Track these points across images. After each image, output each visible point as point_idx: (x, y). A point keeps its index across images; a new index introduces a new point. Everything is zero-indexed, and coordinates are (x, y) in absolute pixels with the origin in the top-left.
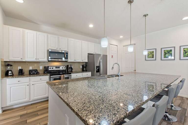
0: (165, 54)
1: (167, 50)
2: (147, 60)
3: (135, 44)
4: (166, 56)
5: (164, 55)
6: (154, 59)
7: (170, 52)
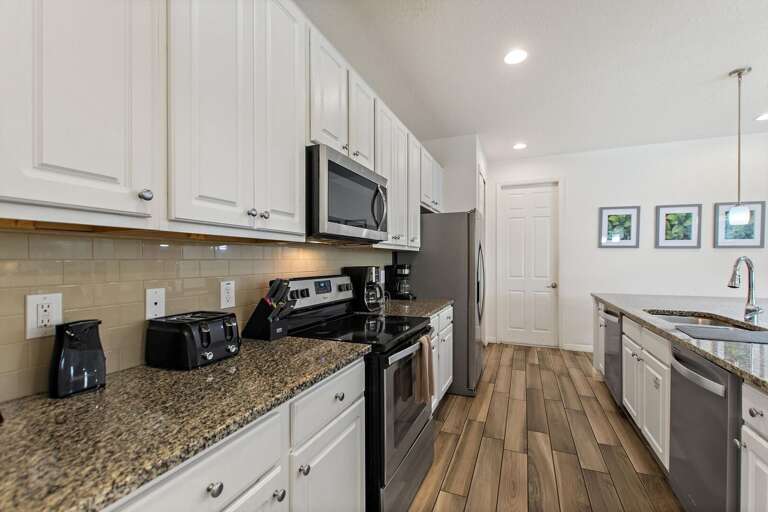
0: (670, 226)
1: (674, 214)
2: (604, 247)
3: (556, 183)
4: (671, 235)
5: (666, 230)
6: (632, 242)
7: (685, 221)
